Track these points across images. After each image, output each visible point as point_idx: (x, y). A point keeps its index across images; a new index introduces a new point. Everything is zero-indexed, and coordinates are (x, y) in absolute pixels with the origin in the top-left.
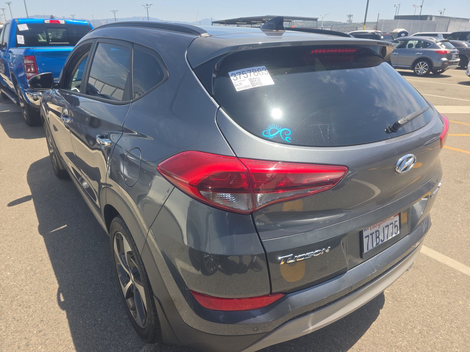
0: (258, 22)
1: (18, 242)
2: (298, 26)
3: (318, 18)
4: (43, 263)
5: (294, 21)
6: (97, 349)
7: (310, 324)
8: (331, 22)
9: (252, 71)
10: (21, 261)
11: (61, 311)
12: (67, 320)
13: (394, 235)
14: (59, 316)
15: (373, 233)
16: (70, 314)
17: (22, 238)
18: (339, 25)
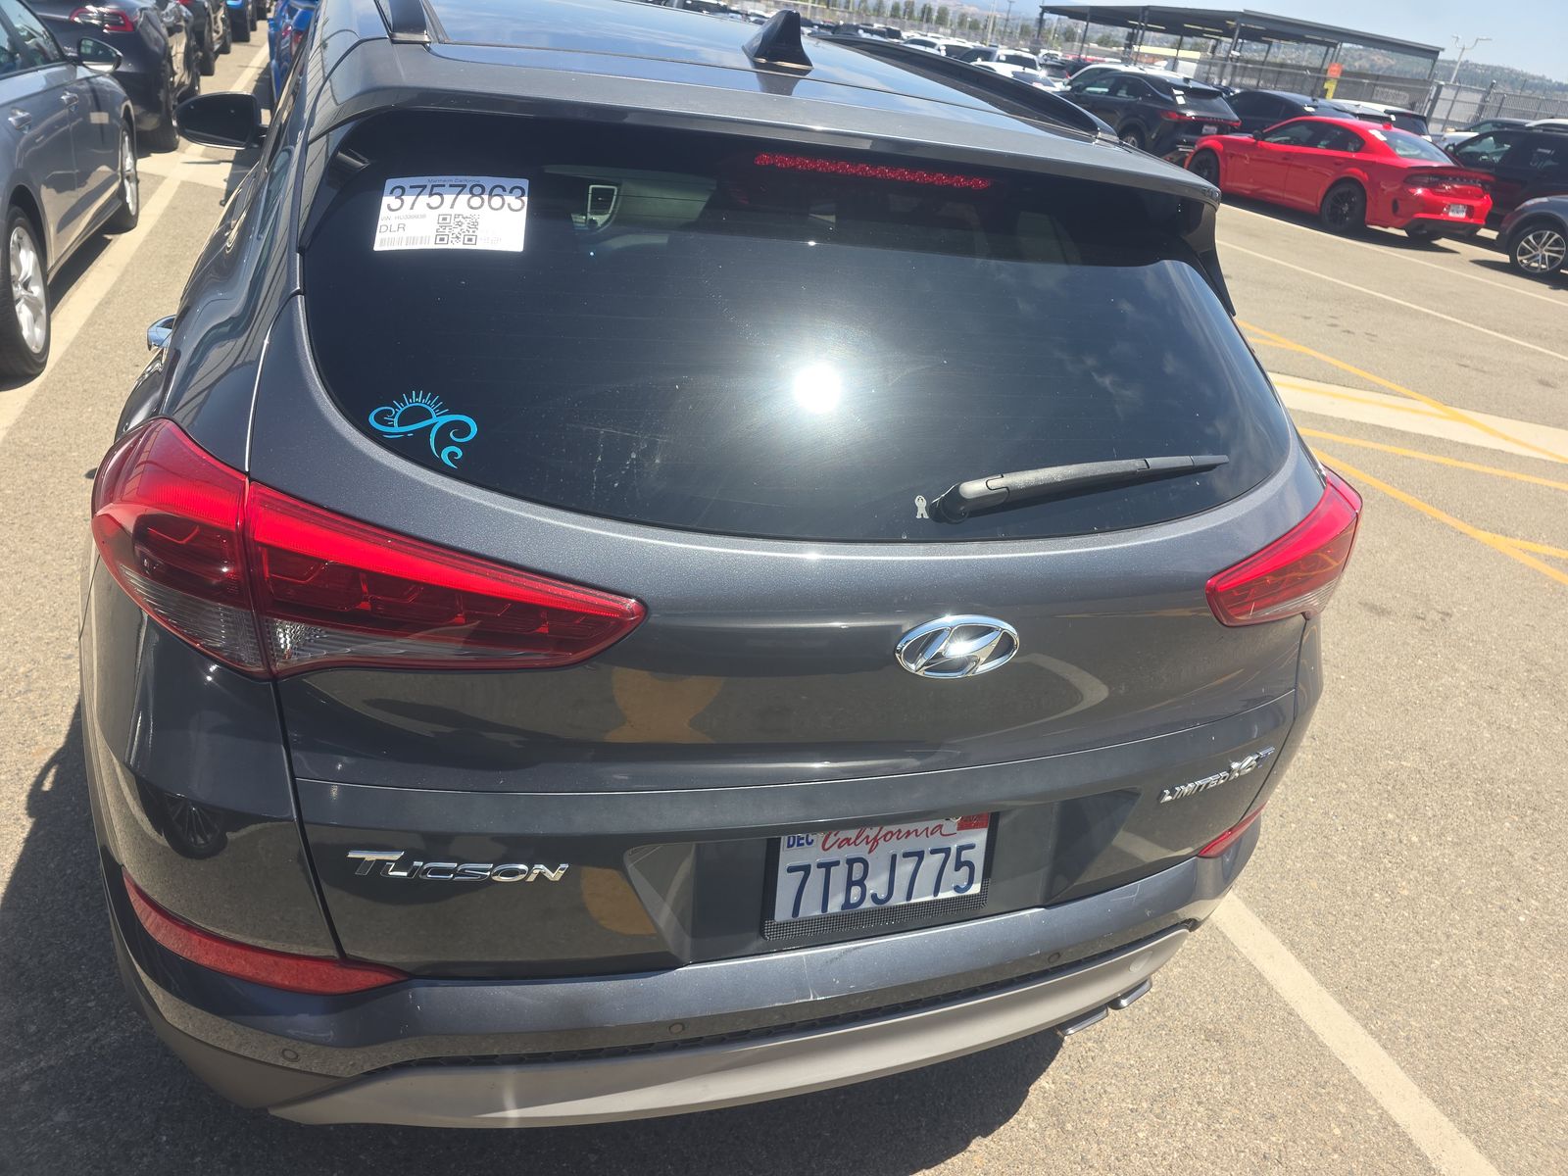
0: (1207, 29)
1: (45, 587)
2: (1372, 66)
3: (1443, 50)
4: (66, 665)
5: (1345, 45)
6: (42, 955)
7: (509, 1099)
8: (1506, 71)
9: (467, 189)
10: (17, 642)
11: (22, 817)
12: (19, 849)
13: (946, 894)
14: (10, 829)
15: (837, 863)
16: (42, 833)
17: (61, 580)
18: (1536, 87)
